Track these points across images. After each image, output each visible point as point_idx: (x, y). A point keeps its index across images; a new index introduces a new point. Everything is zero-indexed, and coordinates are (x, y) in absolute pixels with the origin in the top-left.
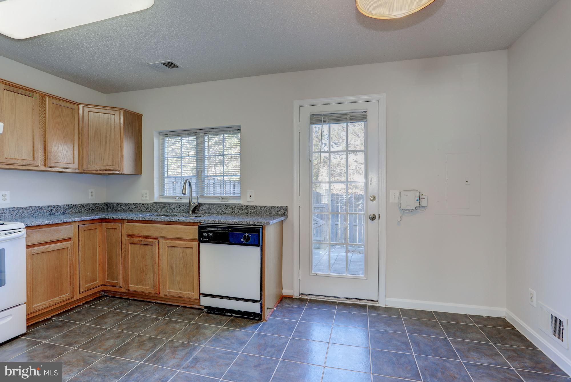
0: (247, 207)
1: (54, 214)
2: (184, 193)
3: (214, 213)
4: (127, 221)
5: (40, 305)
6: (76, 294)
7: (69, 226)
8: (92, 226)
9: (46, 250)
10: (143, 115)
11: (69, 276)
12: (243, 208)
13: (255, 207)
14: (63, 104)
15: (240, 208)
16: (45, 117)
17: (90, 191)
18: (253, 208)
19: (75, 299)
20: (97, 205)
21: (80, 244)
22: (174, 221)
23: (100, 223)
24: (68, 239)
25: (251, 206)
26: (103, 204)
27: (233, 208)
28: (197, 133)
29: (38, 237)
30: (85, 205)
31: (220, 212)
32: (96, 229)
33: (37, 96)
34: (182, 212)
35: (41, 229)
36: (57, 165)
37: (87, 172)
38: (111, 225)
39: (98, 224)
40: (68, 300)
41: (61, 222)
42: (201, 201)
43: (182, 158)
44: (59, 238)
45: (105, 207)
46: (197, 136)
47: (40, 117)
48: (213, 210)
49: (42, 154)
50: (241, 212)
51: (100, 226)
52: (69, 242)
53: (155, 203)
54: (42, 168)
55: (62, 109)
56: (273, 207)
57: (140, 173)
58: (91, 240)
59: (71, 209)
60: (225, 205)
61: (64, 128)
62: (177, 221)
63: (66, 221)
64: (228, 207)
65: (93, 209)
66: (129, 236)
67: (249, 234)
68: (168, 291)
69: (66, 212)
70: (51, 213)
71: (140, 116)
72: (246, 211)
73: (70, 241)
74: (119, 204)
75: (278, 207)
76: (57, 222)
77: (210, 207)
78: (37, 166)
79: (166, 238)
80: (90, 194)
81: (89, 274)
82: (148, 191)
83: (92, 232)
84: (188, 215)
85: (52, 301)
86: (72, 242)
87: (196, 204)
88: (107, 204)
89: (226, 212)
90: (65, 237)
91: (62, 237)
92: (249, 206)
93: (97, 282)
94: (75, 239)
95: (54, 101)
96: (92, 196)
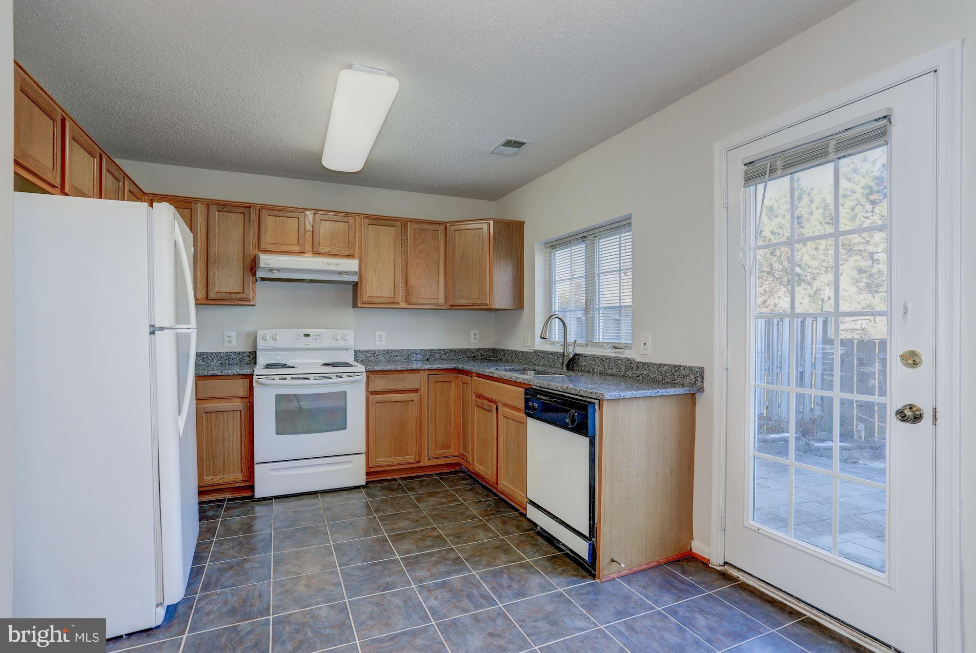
0: (639, 365)
1: (428, 360)
2: (543, 336)
3: (595, 371)
4: (475, 375)
5: (384, 460)
6: (424, 459)
7: (416, 375)
8: (447, 377)
9: (389, 400)
10: (524, 222)
11: (414, 435)
12: (633, 366)
13: (649, 365)
14: (426, 227)
15: (629, 365)
16: (407, 246)
17: (472, 332)
18: (646, 366)
19: (422, 464)
20: (480, 352)
21: (430, 398)
23: (457, 375)
24: (416, 391)
25: (644, 364)
26: (489, 350)
27: (620, 365)
28: (585, 237)
29: (380, 384)
30: (465, 351)
31: (603, 370)
32: (451, 381)
33: (398, 224)
35: (385, 376)
36: (419, 301)
38: (465, 378)
39: (453, 375)
40: (414, 463)
41: (405, 369)
42: (579, 351)
43: (571, 279)
44: (404, 388)
45: (493, 355)
46: (586, 242)
47: (402, 247)
48: (594, 366)
49: (403, 290)
50: (630, 373)
51: (457, 379)
52: (416, 394)
53: (536, 352)
54: (404, 305)
55: (425, 234)
56: (676, 368)
57: (523, 307)
58: (444, 395)
59: (447, 355)
60: (608, 360)
61: (428, 256)
63: (410, 368)
64: (613, 363)
65: (475, 357)
67: (575, 412)
68: (502, 483)
69: (441, 358)
70: (425, 359)
71: (520, 225)
72: (637, 372)
73: (418, 393)
75: (685, 368)
76: (401, 369)
77: (591, 362)
78: (398, 304)
80: (472, 336)
81: (440, 438)
82: (529, 333)
83: (446, 385)
85: (395, 459)
86: (419, 394)
87: (571, 356)
88: (494, 351)
90: (410, 388)
91: (408, 388)
93: (452, 450)
94: (424, 391)
95: (415, 226)
96: (475, 338)
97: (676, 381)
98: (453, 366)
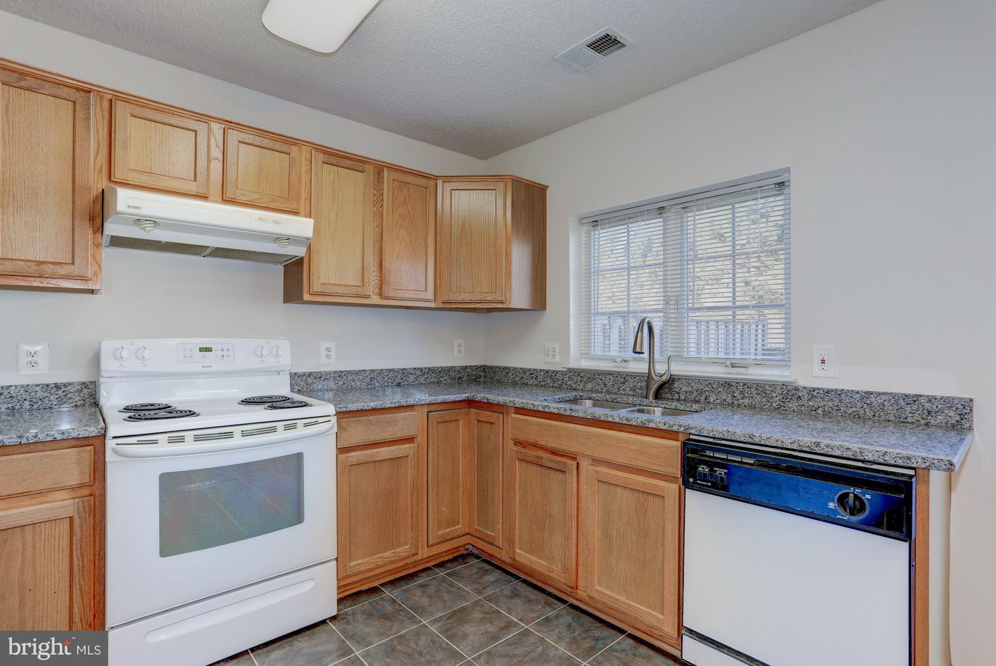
0: (815, 393)
2: (638, 350)
3: (712, 401)
4: (513, 410)
5: (362, 563)
6: (422, 548)
7: (412, 413)
8: (451, 415)
9: (371, 459)
10: (547, 187)
11: (409, 511)
12: (800, 394)
13: (840, 393)
14: (410, 179)
15: (790, 393)
16: (382, 206)
17: (456, 343)
18: (833, 395)
19: (419, 557)
20: (468, 370)
21: (430, 448)
22: (617, 420)
23: (467, 410)
24: (410, 440)
25: (828, 392)
26: (478, 368)
27: (768, 392)
28: (663, 208)
29: (359, 433)
30: (448, 370)
31: (729, 400)
32: (459, 420)
33: (369, 168)
34: (630, 393)
35: (364, 418)
36: (400, 294)
37: (449, 307)
38: (485, 415)
39: (463, 411)
40: (408, 558)
41: (397, 405)
42: (677, 369)
43: (629, 269)
44: (394, 436)
45: (482, 374)
46: (664, 215)
47: (374, 207)
48: (707, 393)
49: (376, 275)
50: (793, 405)
51: (466, 415)
52: (411, 445)
53: (570, 370)
54: (375, 300)
55: (409, 191)
56: (910, 398)
57: (544, 307)
58: (449, 443)
59: (426, 377)
60: (742, 385)
61: (412, 224)
62: (625, 422)
63: (405, 404)
64: (753, 390)
65: (460, 378)
66: (517, 443)
68: (596, 590)
69: (417, 382)
71: (542, 190)
72: (811, 403)
73: (413, 442)
74: (505, 368)
75: (931, 399)
76: (390, 406)
77: (701, 387)
78: (368, 297)
79: (596, 461)
80: (456, 349)
81: (445, 510)
82: (558, 344)
83: (452, 426)
84: (645, 404)
85: (381, 557)
86: (416, 444)
87: (664, 378)
88: (484, 368)
89: (746, 401)
90: (403, 435)
91: (399, 435)
92: (819, 389)
93: (460, 526)
94: (421, 439)
95: (396, 175)
96: (460, 351)
97: (910, 420)
98: (463, 396)
